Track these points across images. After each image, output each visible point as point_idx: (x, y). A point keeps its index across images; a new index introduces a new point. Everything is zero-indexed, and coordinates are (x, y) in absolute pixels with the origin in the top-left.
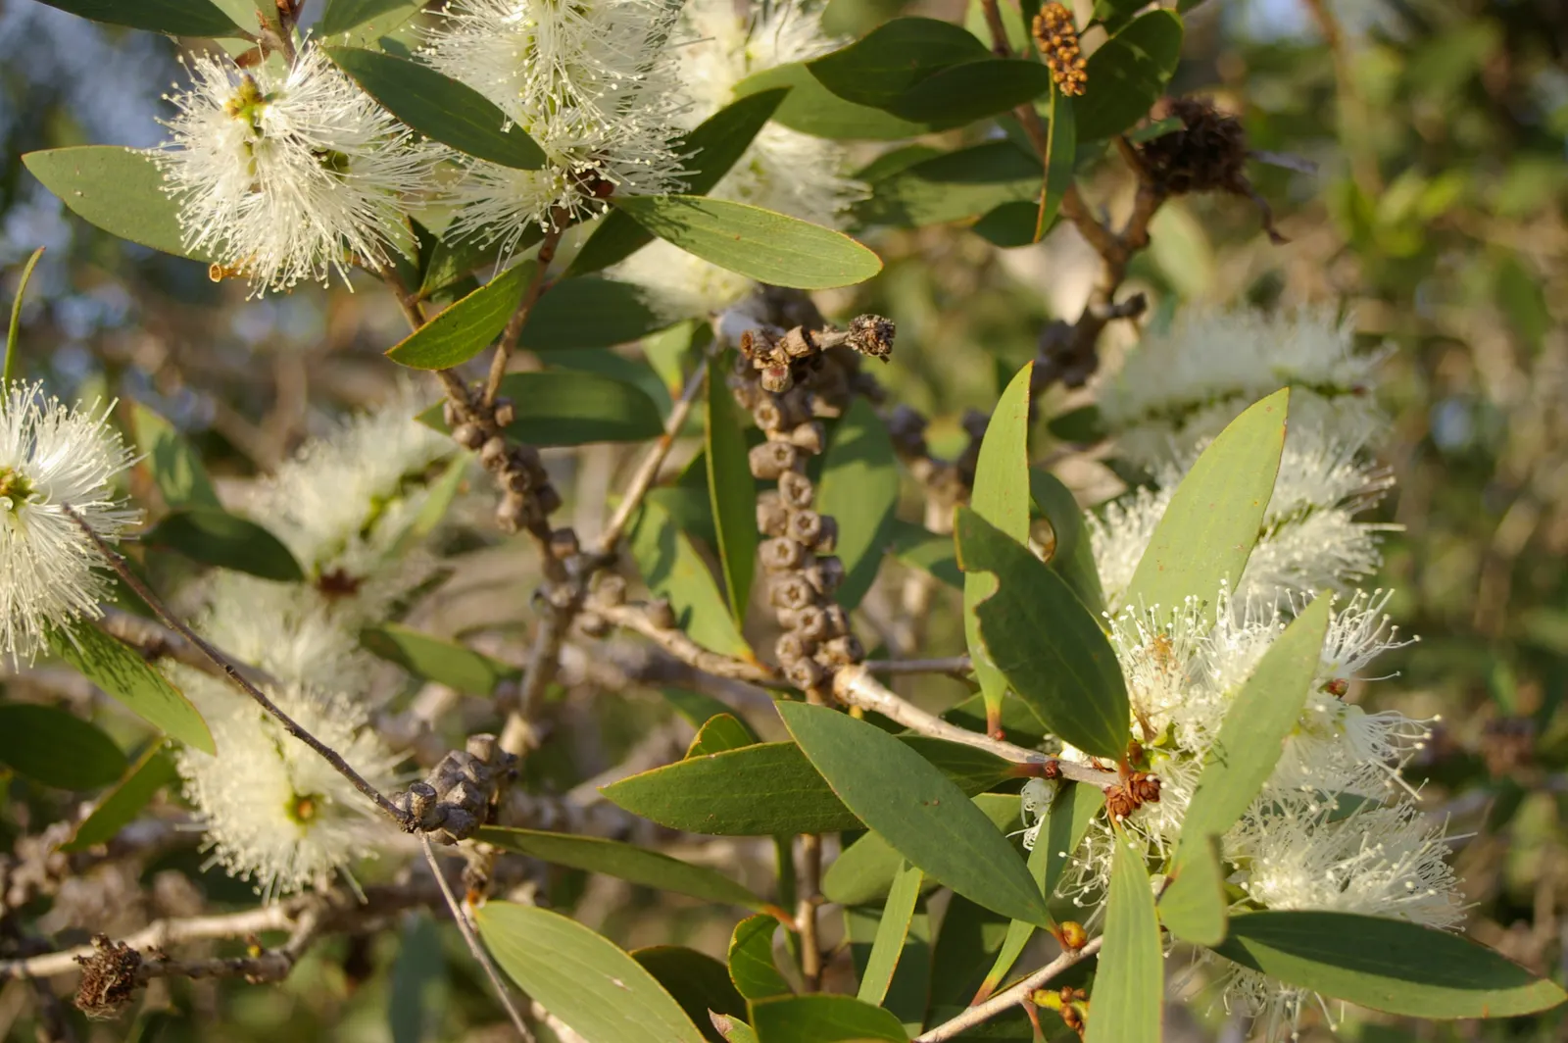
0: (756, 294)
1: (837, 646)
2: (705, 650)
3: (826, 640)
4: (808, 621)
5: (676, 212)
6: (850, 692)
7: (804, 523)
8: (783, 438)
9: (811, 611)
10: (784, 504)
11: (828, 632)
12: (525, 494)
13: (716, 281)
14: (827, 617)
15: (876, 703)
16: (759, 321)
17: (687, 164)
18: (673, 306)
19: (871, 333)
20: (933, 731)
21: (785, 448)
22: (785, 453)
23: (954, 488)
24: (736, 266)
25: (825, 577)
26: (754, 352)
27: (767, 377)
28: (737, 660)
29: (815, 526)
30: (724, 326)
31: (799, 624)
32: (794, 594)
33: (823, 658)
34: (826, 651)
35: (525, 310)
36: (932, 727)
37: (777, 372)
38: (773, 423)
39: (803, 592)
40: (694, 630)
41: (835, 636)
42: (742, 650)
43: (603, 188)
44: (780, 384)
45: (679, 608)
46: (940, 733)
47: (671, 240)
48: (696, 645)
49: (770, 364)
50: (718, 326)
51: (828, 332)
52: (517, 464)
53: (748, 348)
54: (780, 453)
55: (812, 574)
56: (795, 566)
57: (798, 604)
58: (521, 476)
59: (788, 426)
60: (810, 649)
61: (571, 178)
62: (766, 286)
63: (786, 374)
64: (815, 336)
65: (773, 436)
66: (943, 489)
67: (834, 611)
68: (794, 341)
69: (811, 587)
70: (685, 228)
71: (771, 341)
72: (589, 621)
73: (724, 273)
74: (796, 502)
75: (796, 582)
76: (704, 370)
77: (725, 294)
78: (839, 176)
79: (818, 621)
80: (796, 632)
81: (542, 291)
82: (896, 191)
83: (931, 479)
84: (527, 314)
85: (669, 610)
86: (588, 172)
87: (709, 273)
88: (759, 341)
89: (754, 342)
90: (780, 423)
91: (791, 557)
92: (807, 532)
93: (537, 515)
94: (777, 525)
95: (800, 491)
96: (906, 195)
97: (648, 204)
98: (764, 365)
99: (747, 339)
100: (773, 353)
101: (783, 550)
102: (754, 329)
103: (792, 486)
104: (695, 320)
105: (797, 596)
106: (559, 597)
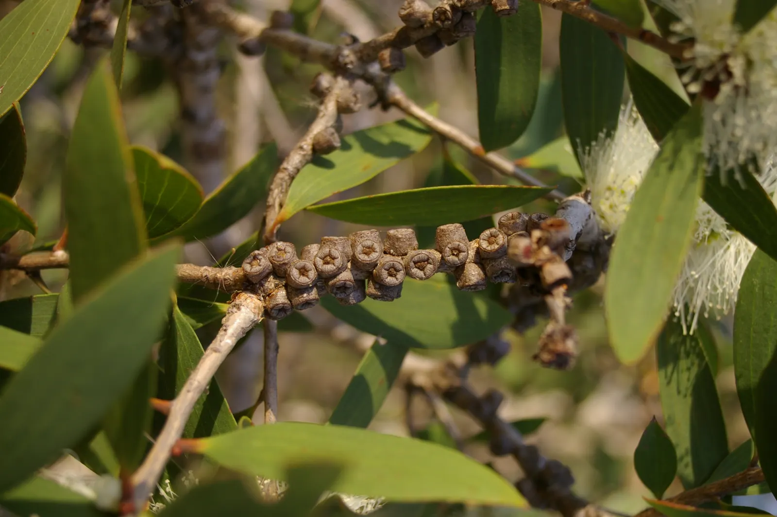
0: (605, 233)
1: (281, 296)
2: (292, 178)
3: (286, 286)
4: (303, 271)
5: (687, 160)
6: (238, 307)
7: (392, 271)
8: (472, 253)
9: (312, 274)
10: (411, 253)
11: (293, 290)
12: (433, 24)
13: (616, 199)
14: (306, 289)
15: (225, 330)
16: (579, 235)
17: (731, 172)
18: (595, 162)
19: (560, 347)
20: (191, 384)
21: (462, 255)
22: (457, 255)
23: (444, 383)
24: (632, 216)
25: (343, 288)
26: (548, 231)
27: (523, 243)
28: (281, 206)
29: (390, 280)
30: (575, 204)
31: (301, 263)
32: (328, 259)
33: (271, 283)
34: (276, 286)
35: (595, 20)
36: (195, 384)
37: (528, 252)
38: (484, 245)
39: (329, 268)
40: (311, 169)
41: (289, 296)
42: (289, 210)
43: (711, 89)
44: (515, 255)
45: (332, 157)
46: (189, 391)
47: (659, 155)
48: (298, 170)
49: (535, 246)
50: (578, 199)
51: (565, 302)
52: (460, 14)
53: (552, 225)
54: (457, 251)
55: (346, 276)
56: (354, 261)
57: (320, 262)
58: (447, 19)
59: (481, 258)
60: (279, 272)
61: (724, 57)
62: (611, 240)
63: (525, 261)
64: (562, 289)
65: (474, 245)
66: (444, 374)
67: (313, 294)
68: (557, 270)
69: (335, 275)
70: (671, 168)
71: (558, 248)
72: (325, 80)
73: (624, 207)
74: (412, 264)
75: (338, 262)
76: (539, 185)
77: (604, 207)
78: (703, 308)
79: (303, 280)
80: (296, 259)
81: (613, 35)
82: (688, 355)
83: (451, 366)
84: (591, 21)
85: (330, 148)
86: (730, 75)
87: (623, 193)
88: (558, 236)
89: (557, 232)
90: (485, 251)
91: (363, 257)
92: (385, 273)
93: (415, 35)
94: (393, 246)
95: (422, 269)
96: (683, 363)
97: (695, 132)
98: (534, 239)
99: (560, 225)
100: (546, 250)
101: (369, 250)
102: (571, 232)
103: (427, 260)
104: (584, 181)
105: (327, 263)
106: (348, 55)
